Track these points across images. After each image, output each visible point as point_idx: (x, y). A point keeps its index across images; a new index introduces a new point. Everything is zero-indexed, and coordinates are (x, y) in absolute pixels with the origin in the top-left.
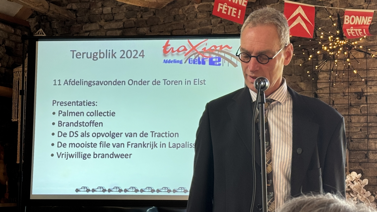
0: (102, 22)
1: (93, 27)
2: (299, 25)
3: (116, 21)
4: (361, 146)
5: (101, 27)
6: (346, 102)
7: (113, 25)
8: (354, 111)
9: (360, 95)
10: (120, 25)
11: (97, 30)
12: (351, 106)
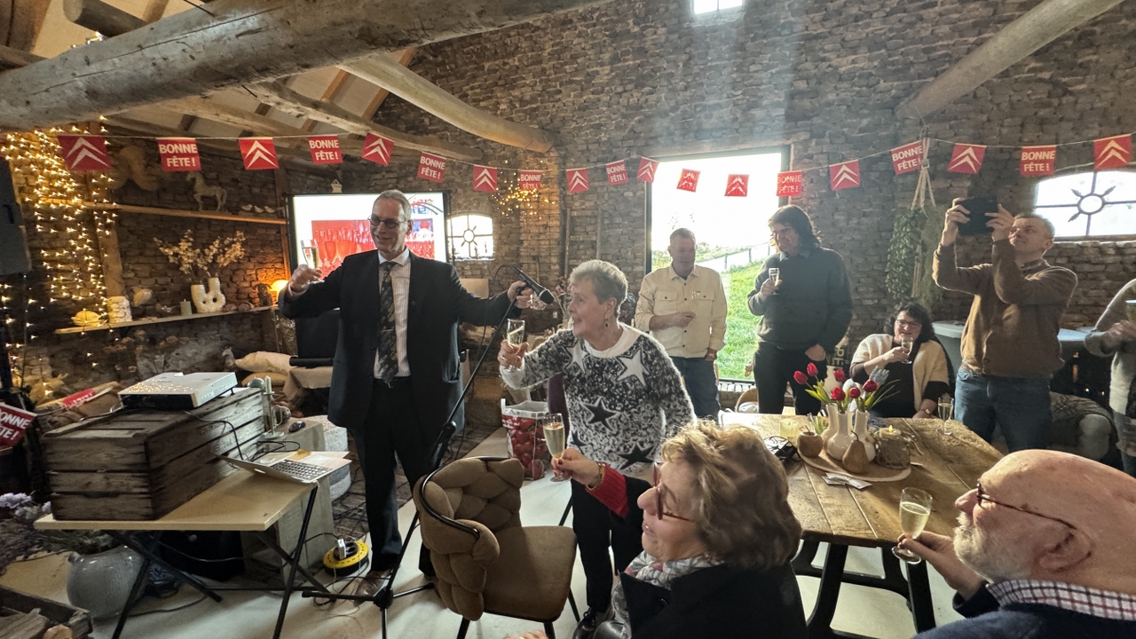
0: (384, 173)
1: (378, 176)
2: (485, 183)
3: (393, 172)
4: (547, 261)
5: (384, 176)
6: (537, 231)
7: (391, 176)
8: (542, 237)
9: (546, 226)
10: (395, 175)
11: (380, 179)
12: (541, 233)
